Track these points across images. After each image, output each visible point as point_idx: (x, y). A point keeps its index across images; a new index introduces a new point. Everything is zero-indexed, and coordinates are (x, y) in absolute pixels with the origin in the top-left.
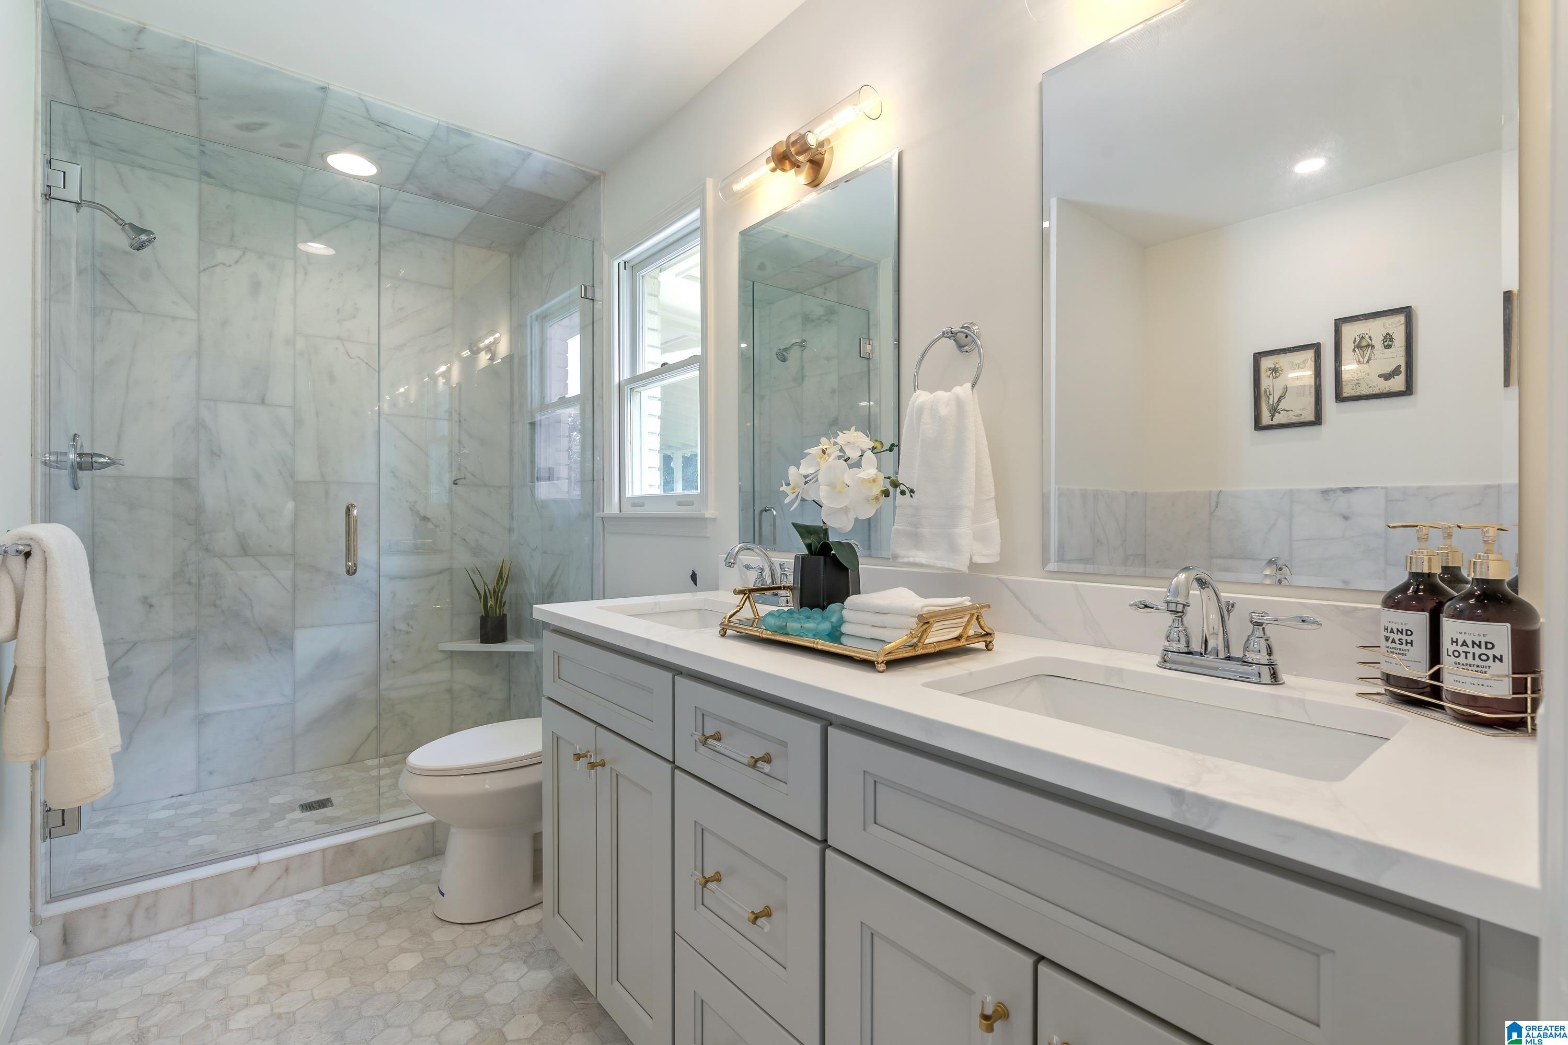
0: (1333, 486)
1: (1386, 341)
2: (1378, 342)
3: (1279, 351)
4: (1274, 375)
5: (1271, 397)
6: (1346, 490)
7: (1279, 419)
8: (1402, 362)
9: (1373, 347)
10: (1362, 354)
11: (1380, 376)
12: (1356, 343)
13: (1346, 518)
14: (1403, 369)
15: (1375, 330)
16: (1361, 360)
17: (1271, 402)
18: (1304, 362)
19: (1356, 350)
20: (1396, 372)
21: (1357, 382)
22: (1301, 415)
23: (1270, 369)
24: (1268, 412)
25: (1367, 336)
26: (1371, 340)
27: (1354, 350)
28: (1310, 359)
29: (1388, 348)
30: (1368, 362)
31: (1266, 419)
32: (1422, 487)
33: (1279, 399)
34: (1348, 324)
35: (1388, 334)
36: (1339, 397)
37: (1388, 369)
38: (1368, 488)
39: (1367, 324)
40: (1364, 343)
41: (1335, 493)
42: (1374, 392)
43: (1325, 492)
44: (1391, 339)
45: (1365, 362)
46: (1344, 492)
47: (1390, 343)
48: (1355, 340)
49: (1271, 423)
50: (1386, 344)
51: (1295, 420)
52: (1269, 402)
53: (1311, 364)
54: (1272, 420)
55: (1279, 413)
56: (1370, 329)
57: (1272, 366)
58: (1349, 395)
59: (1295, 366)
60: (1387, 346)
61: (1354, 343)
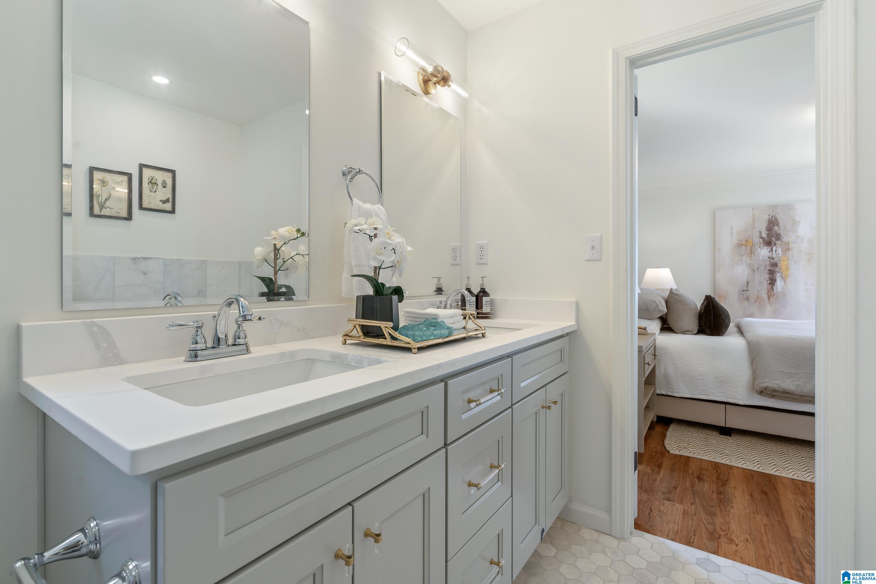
0: (139, 256)
1: (163, 184)
2: (160, 182)
3: (107, 171)
4: (102, 184)
5: (100, 197)
6: (145, 259)
7: (105, 212)
8: (170, 196)
9: (157, 185)
10: (152, 187)
11: (160, 201)
12: (150, 180)
13: (145, 274)
14: (170, 200)
15: (160, 176)
16: (152, 190)
17: (100, 200)
18: (122, 182)
19: (149, 183)
20: (167, 201)
21: (150, 201)
22: (119, 213)
23: (100, 180)
24: (98, 206)
25: (155, 178)
26: (157, 181)
27: (148, 183)
28: (125, 181)
29: (164, 188)
30: (155, 192)
31: (96, 211)
32: (179, 259)
33: (105, 200)
34: (146, 168)
35: (164, 180)
36: (141, 207)
37: (164, 199)
38: (155, 258)
39: (155, 172)
40: (153, 182)
41: (139, 260)
42: (158, 209)
43: (134, 259)
44: (166, 184)
45: (154, 191)
46: (144, 260)
47: (165, 185)
48: (149, 178)
49: (100, 214)
50: (163, 185)
51: (115, 215)
52: (98, 200)
53: (126, 184)
54: (101, 212)
55: (106, 209)
56: (156, 175)
57: (102, 179)
58: (145, 207)
59: (116, 183)
60: (164, 186)
61: (149, 180)
